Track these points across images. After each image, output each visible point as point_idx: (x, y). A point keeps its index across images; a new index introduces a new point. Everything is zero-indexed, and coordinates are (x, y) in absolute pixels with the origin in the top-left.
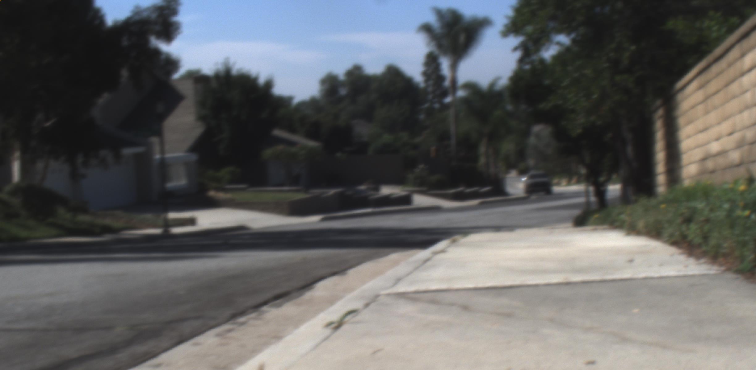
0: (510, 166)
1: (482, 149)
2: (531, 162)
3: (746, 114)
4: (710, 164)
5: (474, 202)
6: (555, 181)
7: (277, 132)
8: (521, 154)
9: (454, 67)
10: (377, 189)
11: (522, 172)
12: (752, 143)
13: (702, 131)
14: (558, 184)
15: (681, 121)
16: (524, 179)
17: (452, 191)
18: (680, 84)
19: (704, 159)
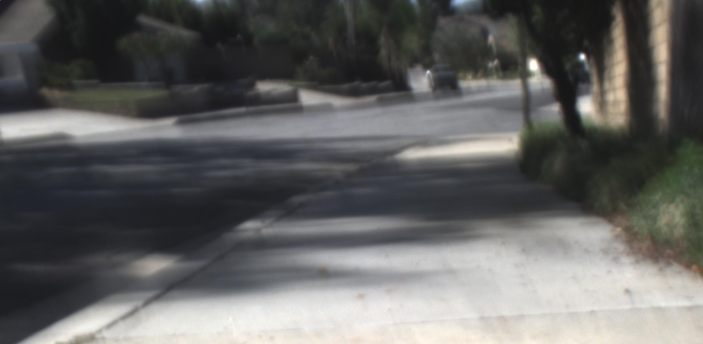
0: (414, 61)
1: (382, 40)
2: (437, 57)
5: (372, 99)
6: (461, 75)
8: (427, 50)
10: (252, 85)
11: (426, 67)
14: (464, 78)
16: (428, 72)
17: (346, 86)
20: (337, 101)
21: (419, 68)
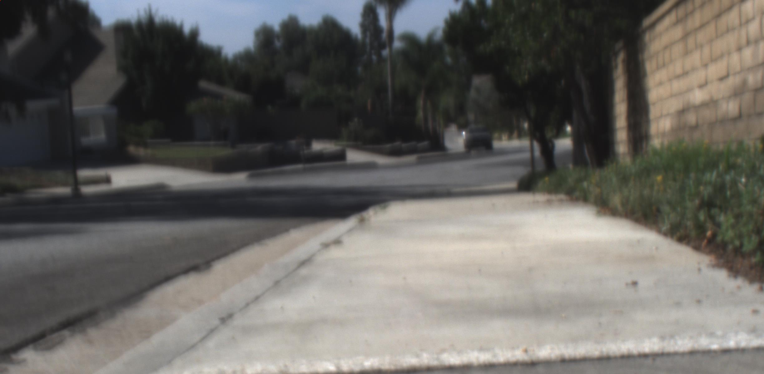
2: (471, 117)
3: (748, 53)
4: (691, 118)
5: (412, 158)
7: (203, 84)
8: (461, 109)
9: (391, 17)
10: (309, 145)
11: (461, 127)
12: (757, 90)
13: (678, 77)
15: (649, 66)
16: (464, 133)
17: (388, 146)
18: (647, 22)
19: (682, 112)
20: (381, 160)
21: (453, 128)
